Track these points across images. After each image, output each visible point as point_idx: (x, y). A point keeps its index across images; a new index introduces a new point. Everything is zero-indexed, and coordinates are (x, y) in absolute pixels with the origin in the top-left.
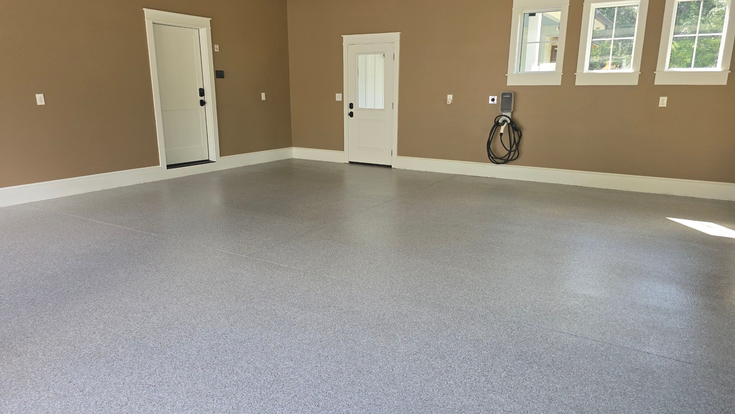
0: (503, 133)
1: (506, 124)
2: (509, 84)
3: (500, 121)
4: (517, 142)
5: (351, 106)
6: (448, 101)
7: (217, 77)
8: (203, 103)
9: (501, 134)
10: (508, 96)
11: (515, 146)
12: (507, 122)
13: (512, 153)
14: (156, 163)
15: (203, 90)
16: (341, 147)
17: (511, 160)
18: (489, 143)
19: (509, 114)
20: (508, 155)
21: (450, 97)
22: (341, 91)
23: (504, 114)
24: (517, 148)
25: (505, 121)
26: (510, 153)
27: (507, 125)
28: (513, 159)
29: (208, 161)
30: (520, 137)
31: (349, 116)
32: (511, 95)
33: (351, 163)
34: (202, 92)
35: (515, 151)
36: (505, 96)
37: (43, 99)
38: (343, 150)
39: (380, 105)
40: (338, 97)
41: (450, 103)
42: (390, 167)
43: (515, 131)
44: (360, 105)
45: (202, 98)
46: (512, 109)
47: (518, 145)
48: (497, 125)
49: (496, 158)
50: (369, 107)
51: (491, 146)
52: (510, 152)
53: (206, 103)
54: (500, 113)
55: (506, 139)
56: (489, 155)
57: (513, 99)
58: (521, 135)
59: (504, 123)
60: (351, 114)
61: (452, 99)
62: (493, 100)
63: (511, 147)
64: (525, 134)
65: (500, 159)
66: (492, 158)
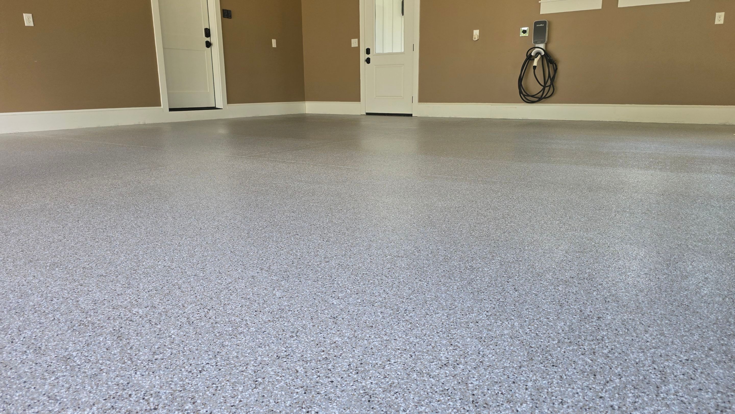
0: (536, 66)
1: (539, 56)
2: (542, 12)
3: (532, 54)
4: (551, 77)
5: (368, 51)
6: (474, 37)
7: (224, 17)
8: (209, 45)
9: (535, 67)
10: (541, 25)
11: (549, 81)
12: (541, 55)
13: (547, 89)
14: (157, 103)
15: (209, 30)
16: (357, 98)
17: (545, 98)
18: (520, 80)
19: (542, 46)
20: (542, 92)
21: (476, 33)
22: (357, 36)
23: (537, 46)
24: (552, 83)
25: (538, 53)
26: (544, 89)
27: (540, 58)
28: (547, 96)
29: (214, 108)
30: (556, 70)
31: (366, 62)
32: (544, 23)
33: (368, 114)
34: (208, 33)
35: (550, 86)
36: (539, 25)
37: (31, 20)
38: (359, 100)
39: (399, 48)
40: (354, 43)
41: (477, 39)
42: (411, 115)
43: (550, 64)
44: (377, 49)
45: (208, 39)
46: (546, 40)
47: (553, 80)
48: (530, 58)
49: (528, 96)
50: (386, 51)
51: (522, 83)
52: (544, 87)
53: (212, 44)
54: (532, 44)
55: (539, 72)
56: (521, 92)
57: (547, 28)
58: (557, 69)
59: (537, 55)
60: (368, 61)
61: (478, 35)
62: (524, 32)
63: (545, 83)
64: (561, 67)
65: (533, 96)
66: (524, 95)
